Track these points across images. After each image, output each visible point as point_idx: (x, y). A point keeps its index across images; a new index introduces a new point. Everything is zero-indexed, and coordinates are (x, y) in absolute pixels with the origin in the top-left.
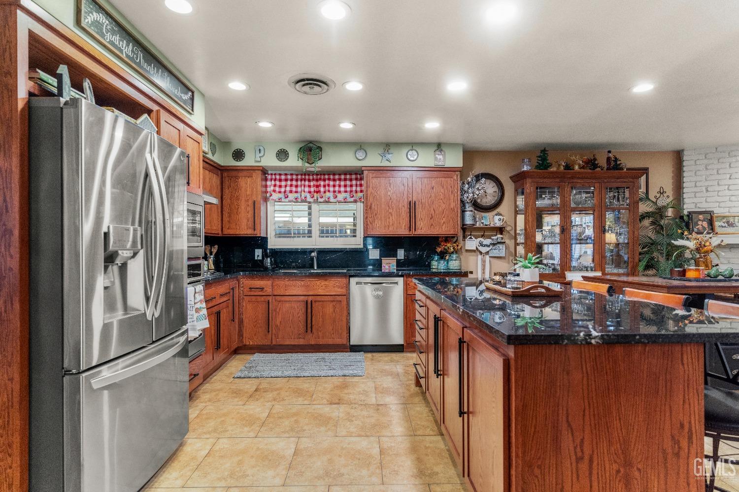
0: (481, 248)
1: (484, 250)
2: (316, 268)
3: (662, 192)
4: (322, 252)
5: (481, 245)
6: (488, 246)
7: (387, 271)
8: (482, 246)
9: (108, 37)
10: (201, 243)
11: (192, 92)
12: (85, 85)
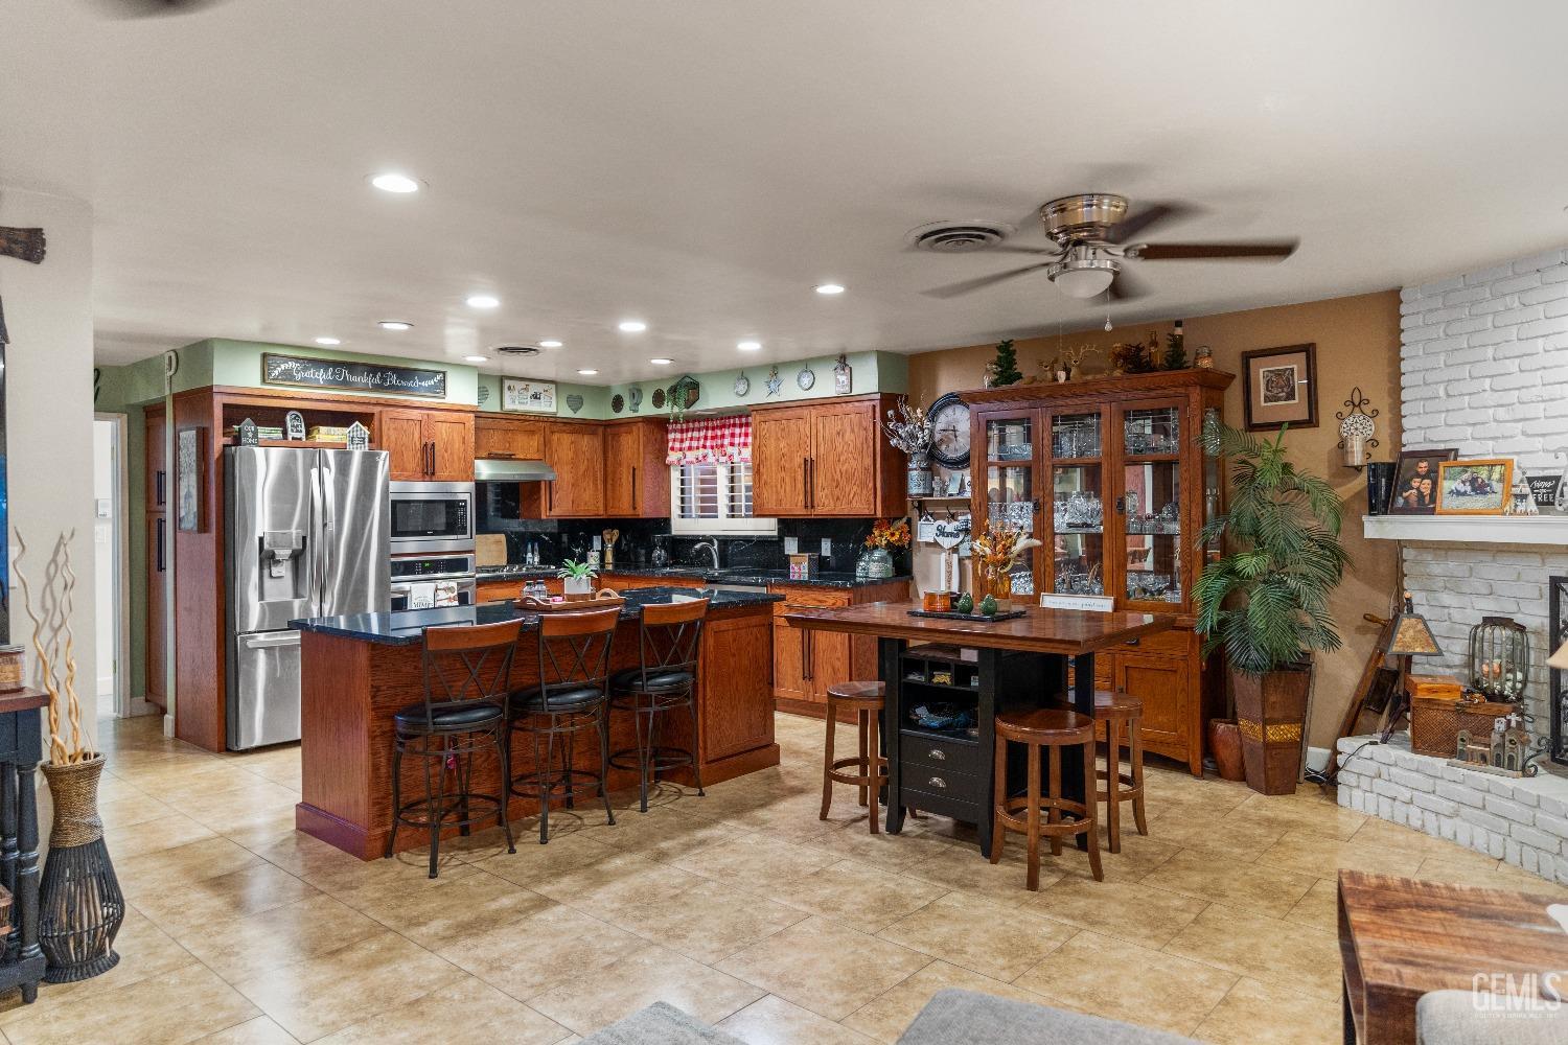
0: (940, 540)
1: (947, 542)
2: (716, 567)
3: (1357, 402)
4: (725, 542)
5: (942, 532)
6: (957, 536)
7: (796, 578)
8: (943, 536)
9: (298, 376)
10: (469, 535)
11: (444, 373)
12: (288, 418)
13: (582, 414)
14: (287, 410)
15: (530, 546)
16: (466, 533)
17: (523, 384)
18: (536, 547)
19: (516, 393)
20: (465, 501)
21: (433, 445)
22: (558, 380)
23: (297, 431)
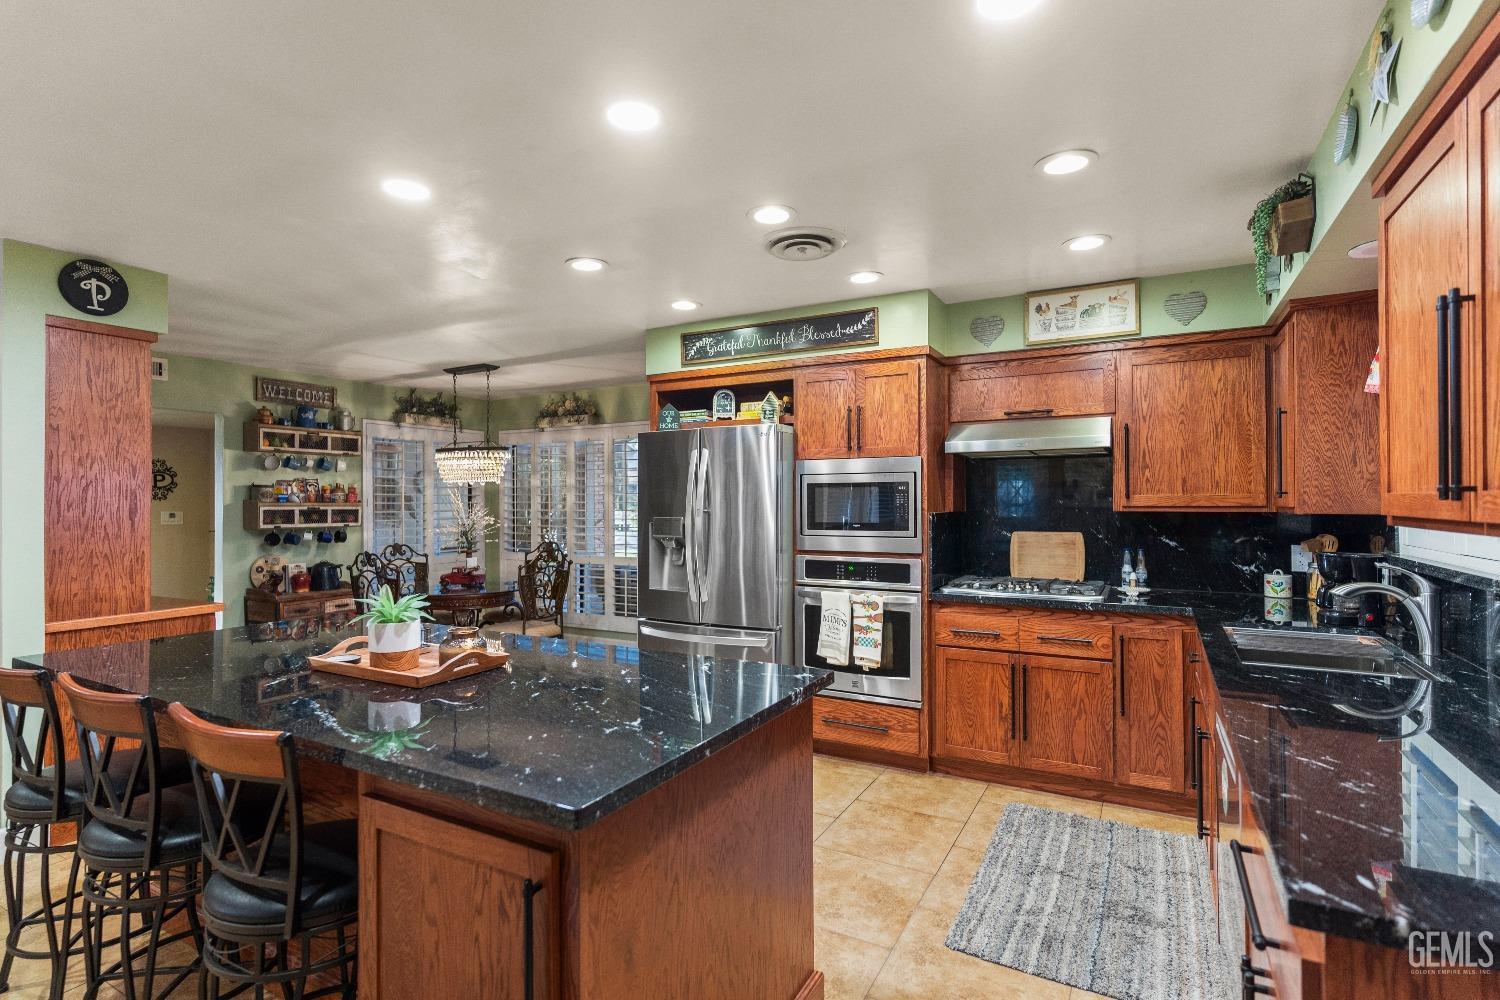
9: (712, 352)
10: (911, 532)
11: (873, 310)
12: (715, 397)
13: (1203, 324)
14: (714, 390)
15: (1127, 556)
16: (907, 529)
17: (1066, 298)
18: (1141, 556)
19: (1052, 314)
20: (906, 484)
21: (859, 409)
22: (1142, 274)
23: (725, 411)
